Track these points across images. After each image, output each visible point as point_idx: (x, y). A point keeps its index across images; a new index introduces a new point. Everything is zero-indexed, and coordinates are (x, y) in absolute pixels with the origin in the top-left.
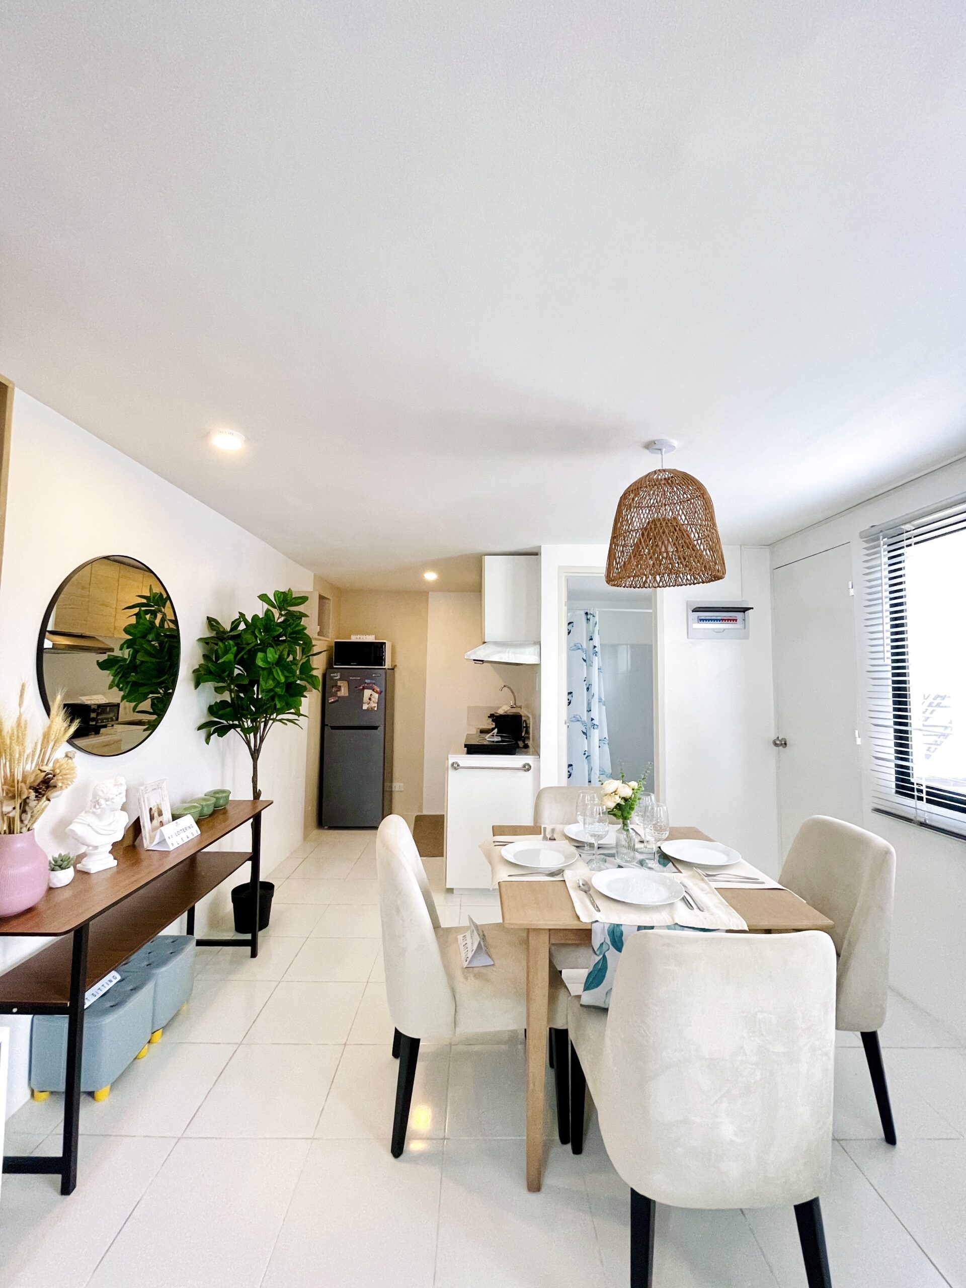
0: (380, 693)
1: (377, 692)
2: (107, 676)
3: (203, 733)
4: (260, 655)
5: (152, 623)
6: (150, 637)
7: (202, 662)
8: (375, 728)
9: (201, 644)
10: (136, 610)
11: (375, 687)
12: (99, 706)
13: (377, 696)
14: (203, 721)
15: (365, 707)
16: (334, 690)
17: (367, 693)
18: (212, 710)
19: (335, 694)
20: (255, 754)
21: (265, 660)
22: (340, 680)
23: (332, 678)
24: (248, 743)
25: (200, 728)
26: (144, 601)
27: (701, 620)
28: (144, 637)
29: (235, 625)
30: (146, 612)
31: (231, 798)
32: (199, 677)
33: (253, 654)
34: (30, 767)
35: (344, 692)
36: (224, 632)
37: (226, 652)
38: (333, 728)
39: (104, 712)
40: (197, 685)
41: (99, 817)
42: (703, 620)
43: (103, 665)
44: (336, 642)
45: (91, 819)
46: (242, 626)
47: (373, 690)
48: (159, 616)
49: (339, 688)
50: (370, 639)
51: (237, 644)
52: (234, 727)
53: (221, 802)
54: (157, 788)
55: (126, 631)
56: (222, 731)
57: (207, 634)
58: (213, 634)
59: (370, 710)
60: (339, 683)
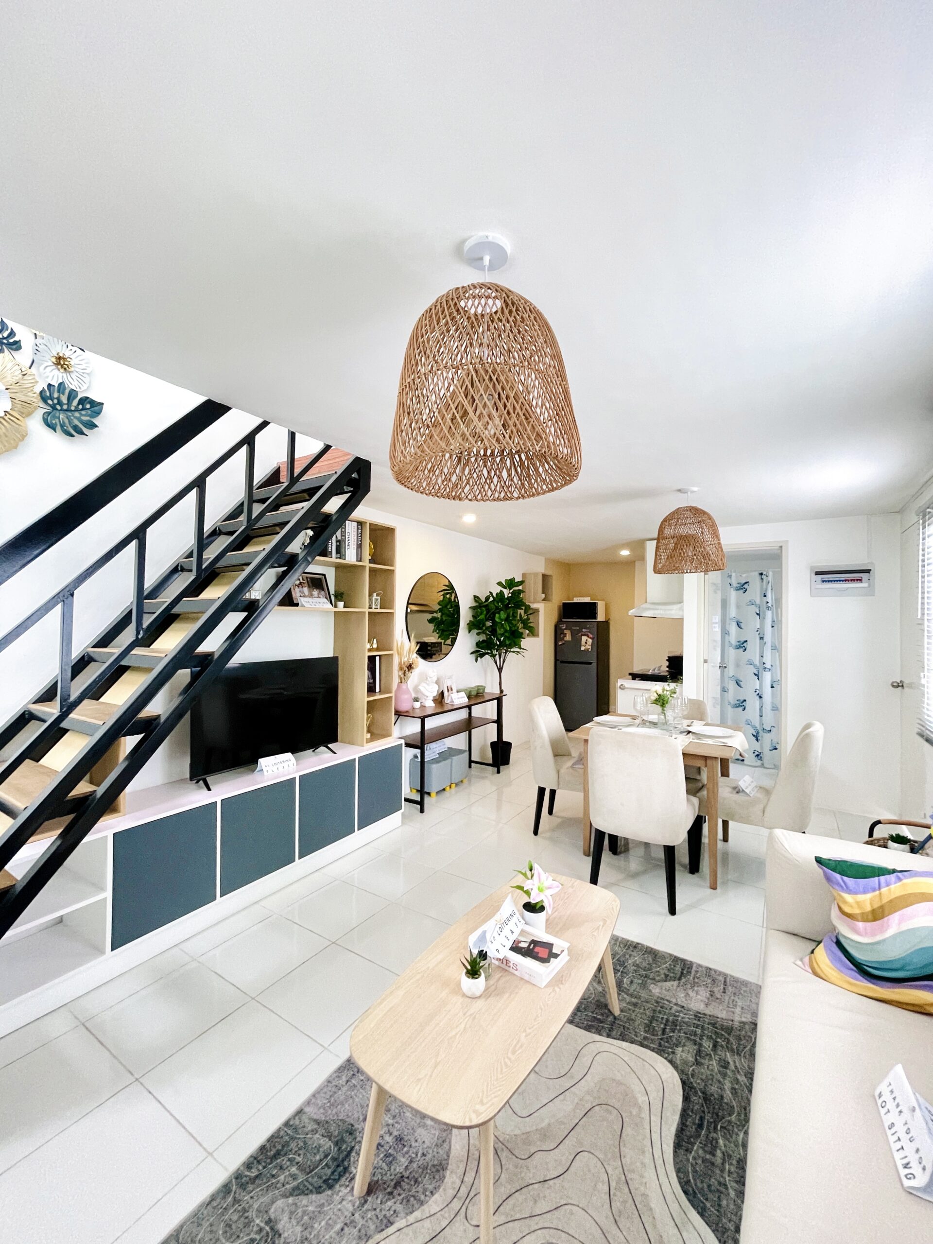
0: (592, 639)
1: (591, 638)
2: (431, 626)
3: (474, 656)
4: (497, 615)
5: (450, 599)
6: (448, 607)
7: (472, 620)
8: (591, 663)
9: (471, 610)
10: (442, 593)
11: (589, 634)
12: (432, 643)
13: (591, 640)
14: (473, 650)
15: (583, 648)
16: (562, 636)
17: (584, 638)
18: (478, 644)
19: (563, 639)
20: (500, 670)
21: (500, 618)
22: (565, 629)
23: (560, 628)
24: (496, 663)
25: (472, 653)
26: (446, 588)
27: (823, 581)
28: (446, 606)
29: (487, 598)
30: (447, 594)
31: (486, 691)
32: (471, 626)
33: (494, 614)
34: (406, 659)
35: (568, 638)
36: (482, 603)
37: (481, 614)
38: (562, 662)
39: (435, 647)
40: (469, 632)
41: (428, 685)
42: (826, 581)
43: (430, 621)
44: (563, 603)
45: (425, 685)
46: (491, 599)
47: (588, 636)
48: (453, 595)
49: (565, 635)
50: (587, 600)
51: (486, 610)
52: (488, 654)
53: (481, 691)
54: (450, 678)
55: (439, 604)
56: (482, 656)
57: (474, 604)
58: (477, 604)
59: (586, 651)
60: (566, 631)
